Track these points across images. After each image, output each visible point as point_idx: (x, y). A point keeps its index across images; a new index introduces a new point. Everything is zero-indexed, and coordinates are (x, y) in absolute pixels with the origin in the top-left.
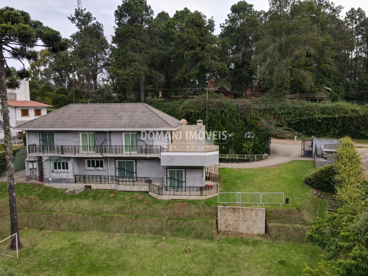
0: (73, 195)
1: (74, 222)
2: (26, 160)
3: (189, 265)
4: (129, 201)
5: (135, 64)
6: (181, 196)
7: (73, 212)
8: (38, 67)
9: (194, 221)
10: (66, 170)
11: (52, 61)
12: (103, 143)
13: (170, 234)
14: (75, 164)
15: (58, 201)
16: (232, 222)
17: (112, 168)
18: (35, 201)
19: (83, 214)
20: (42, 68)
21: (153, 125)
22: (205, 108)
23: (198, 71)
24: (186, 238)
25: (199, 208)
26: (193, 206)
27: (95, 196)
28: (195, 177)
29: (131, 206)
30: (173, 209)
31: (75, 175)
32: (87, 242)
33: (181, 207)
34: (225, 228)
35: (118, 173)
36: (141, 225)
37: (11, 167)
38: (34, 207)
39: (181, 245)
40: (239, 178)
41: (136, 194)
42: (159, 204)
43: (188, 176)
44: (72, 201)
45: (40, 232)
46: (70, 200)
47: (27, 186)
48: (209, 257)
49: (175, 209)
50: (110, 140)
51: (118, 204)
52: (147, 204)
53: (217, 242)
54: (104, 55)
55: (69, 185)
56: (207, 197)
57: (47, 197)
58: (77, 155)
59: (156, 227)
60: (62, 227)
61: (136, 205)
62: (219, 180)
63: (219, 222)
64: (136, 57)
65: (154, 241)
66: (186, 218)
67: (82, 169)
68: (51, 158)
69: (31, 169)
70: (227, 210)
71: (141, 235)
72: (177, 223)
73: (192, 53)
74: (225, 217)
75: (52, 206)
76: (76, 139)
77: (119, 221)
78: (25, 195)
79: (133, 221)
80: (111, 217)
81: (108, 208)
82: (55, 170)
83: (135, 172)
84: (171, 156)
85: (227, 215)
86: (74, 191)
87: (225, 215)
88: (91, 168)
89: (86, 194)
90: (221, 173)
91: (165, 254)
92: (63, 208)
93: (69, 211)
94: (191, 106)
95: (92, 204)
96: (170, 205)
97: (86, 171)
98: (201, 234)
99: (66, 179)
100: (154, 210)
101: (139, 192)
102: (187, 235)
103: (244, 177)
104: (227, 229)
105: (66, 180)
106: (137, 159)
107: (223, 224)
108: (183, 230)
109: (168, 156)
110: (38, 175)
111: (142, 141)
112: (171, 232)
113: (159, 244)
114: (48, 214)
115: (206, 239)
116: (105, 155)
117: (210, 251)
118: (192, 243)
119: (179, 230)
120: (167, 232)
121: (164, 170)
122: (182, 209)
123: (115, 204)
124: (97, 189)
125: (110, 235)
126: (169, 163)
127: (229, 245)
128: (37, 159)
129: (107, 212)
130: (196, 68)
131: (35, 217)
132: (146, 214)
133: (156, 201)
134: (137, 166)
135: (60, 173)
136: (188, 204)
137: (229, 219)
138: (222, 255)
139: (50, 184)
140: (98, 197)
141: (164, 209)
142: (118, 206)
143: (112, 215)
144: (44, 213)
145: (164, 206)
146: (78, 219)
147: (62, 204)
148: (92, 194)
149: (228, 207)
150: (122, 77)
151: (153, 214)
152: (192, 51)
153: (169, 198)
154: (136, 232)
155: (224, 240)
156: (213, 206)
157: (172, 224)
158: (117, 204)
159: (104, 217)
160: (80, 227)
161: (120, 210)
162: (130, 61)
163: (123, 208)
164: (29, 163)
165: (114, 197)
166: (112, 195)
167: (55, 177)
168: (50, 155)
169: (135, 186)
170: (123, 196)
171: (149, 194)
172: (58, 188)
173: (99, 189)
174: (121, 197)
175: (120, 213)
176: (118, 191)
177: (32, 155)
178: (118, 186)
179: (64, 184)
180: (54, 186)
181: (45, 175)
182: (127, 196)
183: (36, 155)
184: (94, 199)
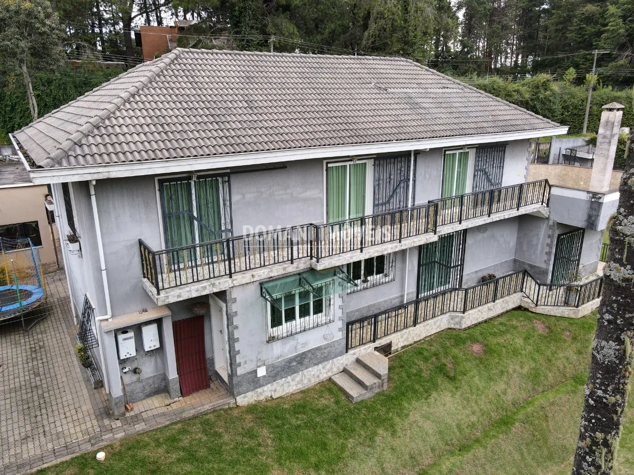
7: (452, 453)
12: (394, 192)
31: (348, 326)
35: (424, 280)
43: (583, 246)
44: (411, 418)
46: (399, 415)
47: (174, 440)
50: (414, 179)
51: (518, 368)
55: (329, 365)
61: (556, 353)
68: (264, 287)
77: (562, 414)
80: (541, 413)
83: (460, 263)
92: (412, 458)
93: (437, 458)
99: (318, 348)
101: (505, 314)
111: (483, 173)
123: (510, 370)
124: (405, 347)
129: (518, 404)
135: (299, 336)
139: (259, 390)
140: (455, 370)
142: (524, 373)
143: (536, 406)
147: (396, 443)
164: (121, 337)
165: (488, 350)
166: (476, 348)
167: (279, 358)
168: (263, 274)
169: (497, 301)
170: (505, 341)
171: (538, 312)
172: (291, 391)
173: (411, 345)
174: (505, 345)
175: (541, 389)
176: (467, 332)
177: (179, 296)
178: (462, 318)
179: (310, 369)
180: (275, 391)
181: (239, 365)
182: (509, 336)
183: (197, 291)
184: (452, 379)
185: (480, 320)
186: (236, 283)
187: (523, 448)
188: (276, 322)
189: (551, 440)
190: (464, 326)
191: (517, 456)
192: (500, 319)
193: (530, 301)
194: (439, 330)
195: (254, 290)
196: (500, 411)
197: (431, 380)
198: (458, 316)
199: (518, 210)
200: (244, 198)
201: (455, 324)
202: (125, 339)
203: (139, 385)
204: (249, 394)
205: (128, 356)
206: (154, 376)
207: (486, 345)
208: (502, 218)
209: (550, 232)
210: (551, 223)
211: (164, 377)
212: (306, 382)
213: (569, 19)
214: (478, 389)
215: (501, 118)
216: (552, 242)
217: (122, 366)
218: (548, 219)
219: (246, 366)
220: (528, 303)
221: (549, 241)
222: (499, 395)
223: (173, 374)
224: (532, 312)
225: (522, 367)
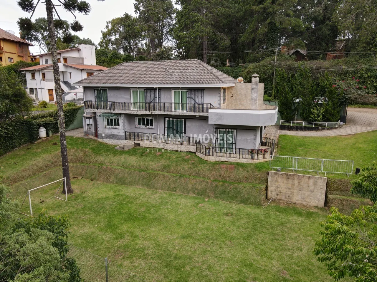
0: (123, 151)
1: (121, 175)
2: (84, 116)
3: (228, 228)
4: (175, 160)
5: (197, 24)
6: (229, 158)
7: (121, 167)
8: (109, 36)
9: (240, 185)
10: (117, 127)
11: (121, 29)
12: (153, 100)
13: (213, 196)
14: (126, 121)
15: (108, 155)
16: (285, 190)
17: (161, 127)
18: (88, 154)
19: (130, 169)
20: (113, 38)
21: (204, 81)
22: (272, 72)
23: (266, 30)
24: (230, 202)
25: (248, 171)
26: (241, 170)
27: (143, 153)
28: (247, 139)
29: (176, 165)
30: (219, 171)
31: (126, 132)
32: (130, 195)
33: (228, 169)
34: (276, 196)
35: (167, 132)
36: (184, 184)
37: (62, 116)
38: (87, 159)
39: (223, 208)
40: (300, 145)
41: (183, 154)
42: (205, 165)
43: (238, 138)
44: (121, 157)
45: (91, 182)
46: (119, 155)
47: (84, 140)
48: (252, 222)
49: (221, 171)
50: (160, 97)
52: (193, 164)
53: (264, 209)
54: (170, 21)
55: (120, 141)
56: (258, 160)
57: (100, 151)
58: (127, 112)
59: (200, 187)
60: (110, 179)
61: (181, 165)
62: (277, 146)
63: (270, 189)
64: (198, 18)
65: (196, 201)
66: (233, 181)
67: (133, 126)
68: (104, 114)
69: (88, 125)
70: (280, 176)
71: (184, 195)
72: (222, 186)
73: (261, 8)
74: (276, 183)
75: (103, 160)
76: (127, 97)
77: (163, 179)
78: (80, 148)
79: (177, 179)
80: (156, 175)
81: (154, 165)
82: (108, 126)
83: (184, 131)
84: (220, 113)
85: (279, 181)
86: (124, 148)
87: (277, 181)
88: (141, 126)
89: (135, 151)
90: (280, 139)
91: (205, 214)
92: (112, 162)
93: (117, 166)
94: (256, 70)
95: (139, 160)
96: (217, 167)
97: (136, 129)
98: (247, 199)
99: (117, 135)
100: (199, 170)
101: (187, 152)
102: (232, 198)
103: (308, 145)
104: (278, 197)
105: (117, 137)
106: (186, 118)
107: (274, 191)
108: (228, 193)
109: (217, 114)
110: (94, 131)
111: (192, 99)
112: (215, 194)
113: (200, 204)
114: (99, 167)
115: (252, 205)
116: (154, 112)
117: (254, 217)
118: (235, 207)
119: (224, 193)
120: (210, 194)
121: (214, 130)
122: (228, 172)
123: (160, 162)
124: (145, 147)
125: (153, 191)
126: (217, 121)
127: (278, 213)
128: (93, 115)
129: (153, 169)
130: (264, 25)
131: (88, 168)
132: (190, 174)
133: (202, 161)
134: (187, 126)
135: (112, 130)
136: (236, 167)
137: (281, 186)
138: (267, 222)
140: (145, 154)
141: (209, 170)
142: (164, 164)
143: (157, 173)
144: (96, 166)
145: (210, 167)
146: (125, 174)
147: (112, 158)
148: (141, 151)
149: (281, 173)
150: (184, 39)
151: (197, 175)
152: (261, 6)
153: (216, 159)
154: (180, 191)
155: (273, 208)
156: (264, 170)
157: (216, 186)
158: (164, 162)
159: (150, 174)
160: (126, 181)
161: (165, 168)
162: (193, 22)
163: (168, 166)
164: (86, 119)
166: (159, 153)
167: (107, 133)
169: (183, 146)
175: (165, 171)
177: (88, 111)
178: (165, 145)
179: (115, 140)
180: (107, 142)
181: (99, 131)
183: (91, 111)
184: (142, 156)
186: (98, 111)
187: (141, 178)
188: (108, 125)
189: (151, 182)
191: (137, 178)
199: (194, 113)
207: (162, 154)
212: (114, 143)
224: (195, 154)
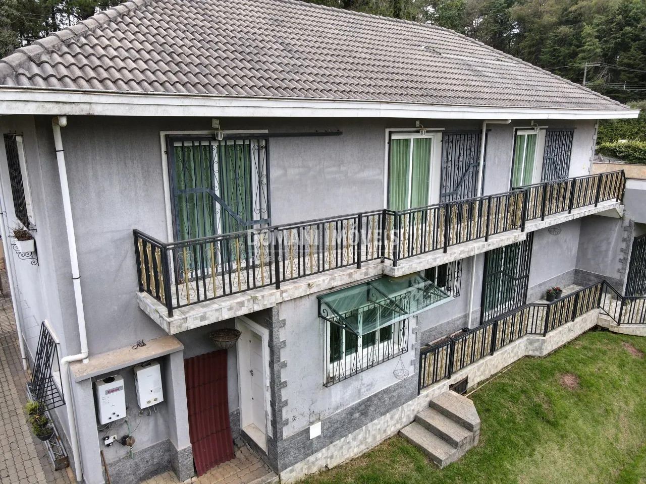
12: (462, 180)
31: (421, 357)
51: (622, 404)
55: (398, 413)
83: (526, 273)
99: (386, 390)
105: (387, 398)
124: (482, 382)
135: (364, 374)
139: (311, 458)
164: (103, 388)
165: (583, 383)
166: (569, 380)
167: (337, 408)
168: (322, 282)
169: (576, 320)
170: (599, 370)
171: (621, 332)
172: (352, 455)
173: (487, 380)
174: (600, 375)
176: (548, 359)
177: (203, 318)
178: (544, 341)
179: (376, 421)
180: (332, 457)
181: (286, 422)
182: (601, 364)
183: (230, 309)
184: (554, 425)
185: (560, 344)
186: (286, 296)
190: (545, 353)
192: (581, 343)
193: (609, 318)
194: (516, 359)
195: (309, 305)
196: (617, 465)
197: (529, 427)
198: (538, 340)
199: (596, 206)
200: (285, 174)
201: (534, 351)
202: (109, 392)
203: (130, 463)
204: (298, 466)
205: (114, 418)
206: (153, 447)
207: (579, 377)
208: (583, 215)
209: (625, 235)
210: (626, 223)
211: (169, 447)
212: (369, 440)
213: (542, 41)
214: (588, 438)
215: (571, 95)
216: (628, 246)
217: (103, 435)
218: (622, 219)
219: (295, 424)
220: (607, 321)
221: (624, 245)
222: (611, 444)
223: (183, 443)
224: (613, 332)
225: (627, 404)
